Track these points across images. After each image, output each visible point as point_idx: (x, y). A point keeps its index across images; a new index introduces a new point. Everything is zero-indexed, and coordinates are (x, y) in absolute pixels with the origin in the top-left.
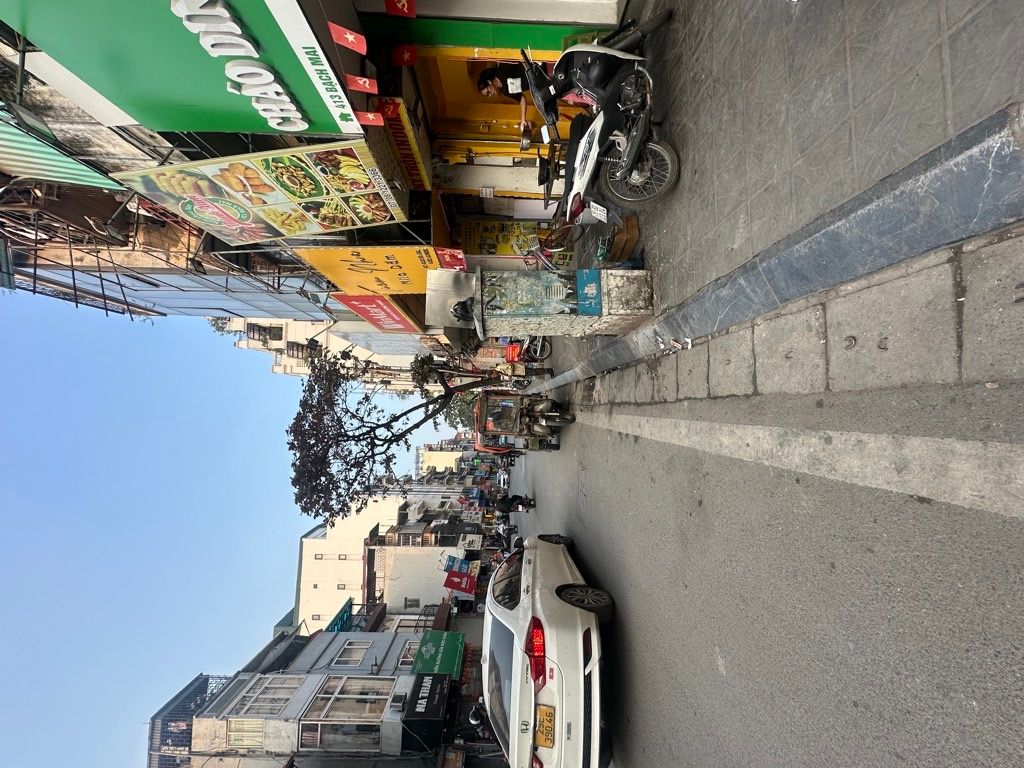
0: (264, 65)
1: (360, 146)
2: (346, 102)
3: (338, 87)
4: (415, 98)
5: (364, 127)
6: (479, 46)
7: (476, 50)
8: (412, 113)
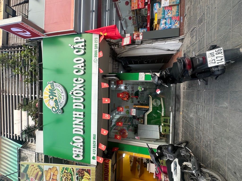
0: (83, 138)
1: (93, 169)
2: (96, 153)
3: (96, 147)
5: (97, 162)
6: (135, 153)
8: (113, 166)
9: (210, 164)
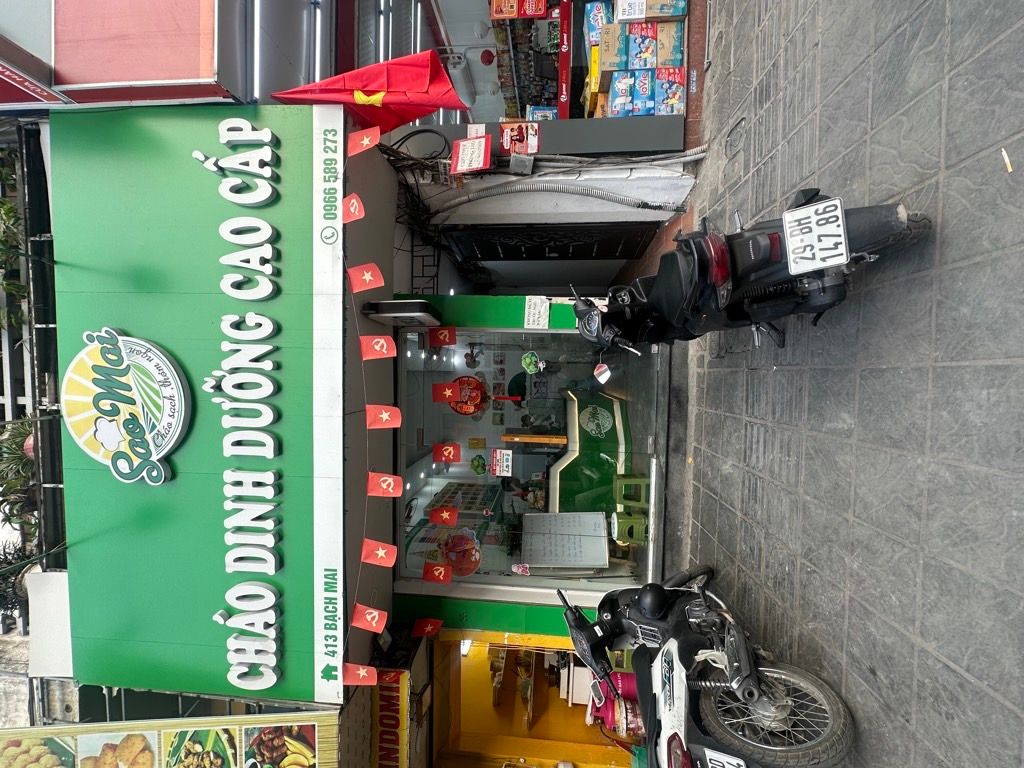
0: (274, 588)
1: (327, 723)
2: (340, 650)
3: (340, 624)
4: (425, 682)
5: (347, 689)
6: (510, 632)
7: (507, 635)
8: (416, 697)
9: (791, 647)
